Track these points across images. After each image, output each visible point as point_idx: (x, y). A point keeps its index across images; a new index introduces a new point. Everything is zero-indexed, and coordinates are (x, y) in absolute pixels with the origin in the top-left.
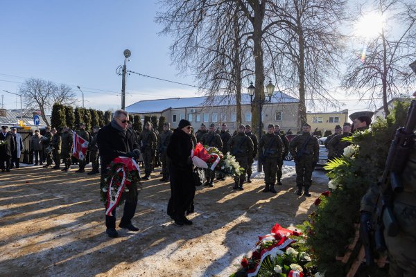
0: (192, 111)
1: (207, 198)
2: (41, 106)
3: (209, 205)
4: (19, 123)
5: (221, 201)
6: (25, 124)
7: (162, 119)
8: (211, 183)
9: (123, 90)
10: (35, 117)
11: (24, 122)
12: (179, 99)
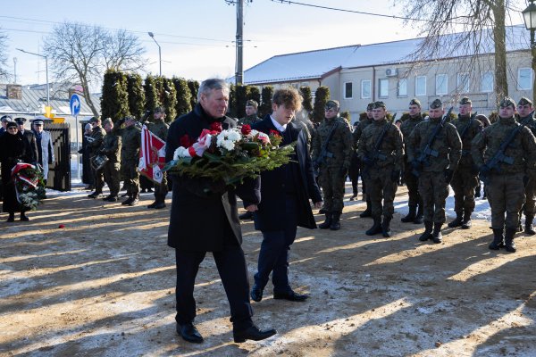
0: (388, 71)
1: (427, 267)
2: (82, 76)
3: (429, 284)
4: (44, 111)
5: (462, 276)
6: (54, 112)
7: (321, 93)
8: (436, 234)
9: (239, 35)
10: (72, 98)
11: (52, 108)
12: (358, 46)
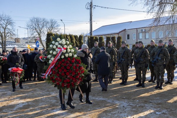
0: (142, 30)
1: (158, 98)
2: (39, 34)
3: (159, 104)
4: (27, 46)
5: (171, 101)
6: (30, 47)
7: (119, 38)
9: (91, 20)
11: (30, 45)
12: (131, 22)
